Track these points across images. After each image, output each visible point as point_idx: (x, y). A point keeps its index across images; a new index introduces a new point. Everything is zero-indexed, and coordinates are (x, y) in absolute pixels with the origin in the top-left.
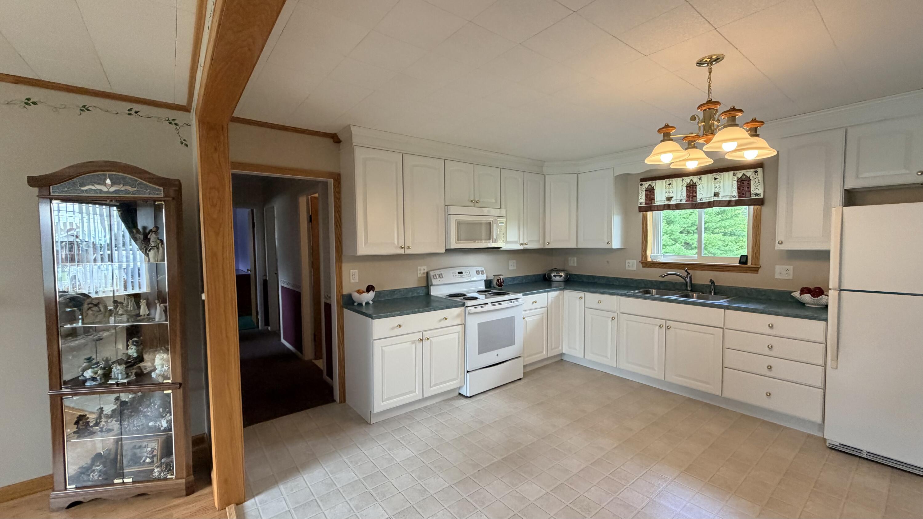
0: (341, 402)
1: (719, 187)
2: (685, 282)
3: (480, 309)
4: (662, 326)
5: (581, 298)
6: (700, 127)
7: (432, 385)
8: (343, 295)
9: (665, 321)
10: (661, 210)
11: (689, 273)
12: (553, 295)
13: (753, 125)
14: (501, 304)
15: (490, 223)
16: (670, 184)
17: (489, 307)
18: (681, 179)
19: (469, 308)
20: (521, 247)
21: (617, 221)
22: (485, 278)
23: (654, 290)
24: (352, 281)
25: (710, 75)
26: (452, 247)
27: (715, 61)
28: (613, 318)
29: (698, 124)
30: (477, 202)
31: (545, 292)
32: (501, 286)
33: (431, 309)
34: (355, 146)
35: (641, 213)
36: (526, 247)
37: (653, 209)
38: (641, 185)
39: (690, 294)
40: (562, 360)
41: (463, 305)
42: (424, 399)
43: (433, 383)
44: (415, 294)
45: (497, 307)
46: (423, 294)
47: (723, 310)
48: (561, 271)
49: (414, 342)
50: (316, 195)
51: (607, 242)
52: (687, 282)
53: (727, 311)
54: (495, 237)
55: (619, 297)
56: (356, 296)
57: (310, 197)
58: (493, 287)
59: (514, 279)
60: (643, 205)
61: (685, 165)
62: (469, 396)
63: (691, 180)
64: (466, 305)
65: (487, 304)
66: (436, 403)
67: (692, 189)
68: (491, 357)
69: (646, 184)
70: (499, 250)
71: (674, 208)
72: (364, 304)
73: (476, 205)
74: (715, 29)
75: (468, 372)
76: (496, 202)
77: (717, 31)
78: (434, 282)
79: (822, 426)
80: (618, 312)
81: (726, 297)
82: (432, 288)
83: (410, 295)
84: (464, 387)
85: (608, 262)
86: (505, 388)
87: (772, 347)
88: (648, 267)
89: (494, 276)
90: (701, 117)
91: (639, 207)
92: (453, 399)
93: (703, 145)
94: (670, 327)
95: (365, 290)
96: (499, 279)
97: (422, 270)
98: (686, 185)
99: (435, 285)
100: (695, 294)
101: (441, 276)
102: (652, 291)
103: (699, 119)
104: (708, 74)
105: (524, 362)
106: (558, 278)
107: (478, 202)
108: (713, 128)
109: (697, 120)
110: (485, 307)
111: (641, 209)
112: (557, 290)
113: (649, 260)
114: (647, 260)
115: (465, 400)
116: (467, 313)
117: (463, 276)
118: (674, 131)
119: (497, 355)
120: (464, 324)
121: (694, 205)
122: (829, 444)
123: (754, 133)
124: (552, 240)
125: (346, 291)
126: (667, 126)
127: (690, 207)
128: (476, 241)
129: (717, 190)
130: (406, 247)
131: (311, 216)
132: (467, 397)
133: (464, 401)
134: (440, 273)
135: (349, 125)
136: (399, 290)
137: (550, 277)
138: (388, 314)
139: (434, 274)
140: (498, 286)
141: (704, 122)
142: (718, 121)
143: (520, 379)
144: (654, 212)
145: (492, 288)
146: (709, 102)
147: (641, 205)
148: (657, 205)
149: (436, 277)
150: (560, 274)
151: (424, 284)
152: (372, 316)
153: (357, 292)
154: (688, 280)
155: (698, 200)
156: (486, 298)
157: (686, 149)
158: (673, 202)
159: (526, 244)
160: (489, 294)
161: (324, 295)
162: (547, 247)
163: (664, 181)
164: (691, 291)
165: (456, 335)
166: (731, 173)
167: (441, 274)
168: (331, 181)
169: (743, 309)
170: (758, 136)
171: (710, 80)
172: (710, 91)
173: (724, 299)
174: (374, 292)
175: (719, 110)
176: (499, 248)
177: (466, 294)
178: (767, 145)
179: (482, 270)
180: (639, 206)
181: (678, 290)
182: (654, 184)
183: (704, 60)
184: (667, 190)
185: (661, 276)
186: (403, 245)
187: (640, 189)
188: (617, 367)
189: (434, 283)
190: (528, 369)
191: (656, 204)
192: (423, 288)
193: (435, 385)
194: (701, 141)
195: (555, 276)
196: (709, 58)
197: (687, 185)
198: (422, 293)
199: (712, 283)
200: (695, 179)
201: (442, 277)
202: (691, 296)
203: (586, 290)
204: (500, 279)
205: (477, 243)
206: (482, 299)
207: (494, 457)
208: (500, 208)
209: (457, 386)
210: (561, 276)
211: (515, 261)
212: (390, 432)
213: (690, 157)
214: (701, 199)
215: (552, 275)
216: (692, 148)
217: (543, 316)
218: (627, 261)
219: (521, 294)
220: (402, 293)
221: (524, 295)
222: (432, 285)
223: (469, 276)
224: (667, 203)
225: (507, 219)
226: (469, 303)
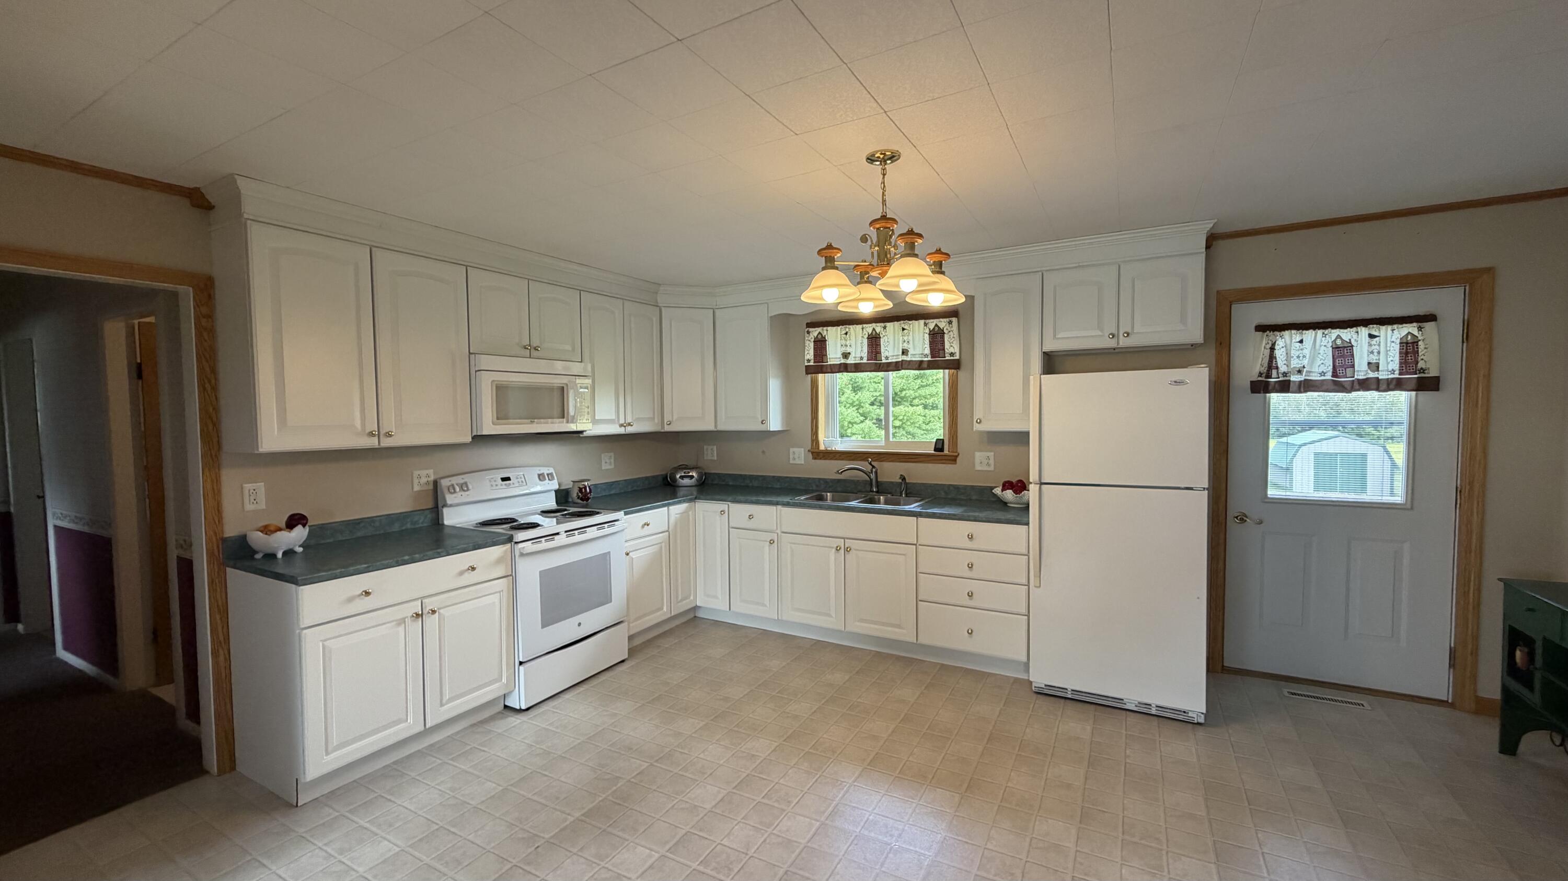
0: (221, 772)
1: (908, 342)
2: (868, 479)
3: (544, 545)
4: (840, 548)
5: (722, 512)
6: (872, 253)
7: (444, 701)
8: (224, 540)
9: (843, 540)
10: (836, 373)
11: (873, 467)
12: (677, 509)
13: (938, 258)
14: (585, 532)
15: (563, 387)
16: (846, 334)
17: (562, 540)
18: (860, 326)
19: (521, 545)
20: (621, 431)
21: (775, 387)
22: (557, 487)
23: (829, 494)
24: (249, 507)
25: (884, 178)
26: (485, 433)
27: (889, 159)
28: (772, 542)
29: (871, 248)
30: (536, 349)
31: (663, 506)
32: (587, 499)
33: (439, 553)
34: (249, 222)
35: (810, 375)
36: (630, 430)
37: (824, 369)
38: (808, 332)
39: (876, 497)
40: (695, 617)
41: (510, 539)
42: (427, 732)
43: (447, 697)
44: (409, 526)
45: (578, 538)
46: (425, 525)
47: (915, 518)
48: (692, 469)
49: (402, 621)
50: (151, 319)
51: (760, 420)
52: (871, 480)
53: (920, 519)
54: (572, 412)
55: (779, 507)
56: (257, 539)
57: (136, 322)
58: (572, 501)
59: (612, 485)
60: (812, 364)
61: (857, 307)
62: (523, 707)
63: (874, 329)
64: (516, 540)
65: (558, 534)
66: (458, 733)
67: (874, 341)
68: (568, 629)
69: (815, 332)
70: (581, 436)
71: (853, 370)
72: (280, 555)
73: (534, 353)
74: (885, 112)
75: (521, 663)
76: (573, 350)
77: (888, 115)
78: (450, 499)
79: (1027, 666)
80: (779, 531)
81: (920, 499)
82: (446, 511)
83: (396, 527)
84: (514, 693)
85: (763, 452)
86: (594, 682)
87: (972, 565)
88: (820, 459)
89: (574, 482)
90: (875, 240)
91: (806, 366)
92: (492, 718)
93: (878, 279)
94: (850, 550)
95: (283, 525)
96: (581, 487)
97: (423, 476)
98: (867, 336)
99: (451, 506)
100: (882, 497)
101: (464, 487)
102: (827, 495)
103: (872, 241)
104: (882, 176)
105: (628, 631)
106: (686, 481)
107: (538, 350)
108: (888, 256)
109: (869, 242)
110: (553, 540)
111: (809, 370)
112: (684, 501)
113: (822, 447)
114: (818, 448)
115: (517, 716)
116: (517, 554)
117: (512, 486)
118: (839, 255)
119: (579, 624)
120: (511, 575)
121: (878, 366)
122: (1035, 687)
123: (938, 269)
124: (675, 417)
125: (231, 530)
126: (830, 247)
127: (873, 369)
128: (536, 420)
129: (906, 346)
130: (383, 432)
131: (139, 366)
132: (521, 711)
133: (514, 720)
134: (462, 481)
135: (232, 175)
136: (371, 520)
137: (674, 480)
138: (339, 571)
139: (449, 484)
140: (582, 499)
141: (878, 246)
142: (895, 246)
143: (623, 661)
144: (826, 374)
145: (571, 505)
146: (884, 217)
147: (809, 364)
148: (830, 365)
149: (454, 489)
150: (691, 474)
151: (430, 505)
152: (297, 579)
153: (262, 532)
154: (873, 476)
155: (883, 358)
156: (558, 523)
157: (859, 283)
158: (851, 361)
159: (629, 424)
160: (563, 515)
161: (176, 541)
162: (667, 428)
163: (839, 328)
164: (877, 492)
165: (495, 599)
166: (922, 322)
167: (466, 483)
168: (187, 294)
169: (938, 515)
170: (943, 273)
171: (884, 186)
172: (884, 202)
173: (917, 502)
174: (307, 529)
175: (895, 232)
176: (581, 432)
177: (517, 518)
178: (953, 287)
179: (548, 472)
180: (806, 364)
181: (860, 491)
182: (825, 332)
183: (876, 156)
184: (843, 342)
185: (838, 471)
186: (377, 430)
187: (806, 338)
188: (780, 618)
189: (449, 502)
190: (637, 641)
191: (829, 363)
192: (428, 511)
193: (451, 700)
194: (874, 274)
195: (682, 477)
196: (881, 154)
197: (869, 336)
198: (424, 521)
199: (902, 480)
200: (878, 328)
201: (468, 490)
202: (877, 500)
203: (730, 498)
204: (585, 488)
205: (537, 423)
206: (549, 524)
207: (569, 814)
208: (581, 362)
209: (502, 693)
210: (692, 477)
211: (612, 454)
212: (347, 814)
213: (862, 296)
214: (887, 358)
215: (678, 476)
216: (866, 282)
217: (661, 547)
218: (792, 450)
219: (622, 513)
220: (377, 524)
221: (626, 514)
222: (445, 505)
223: (525, 484)
224: (843, 361)
225: (593, 382)
226: (521, 535)
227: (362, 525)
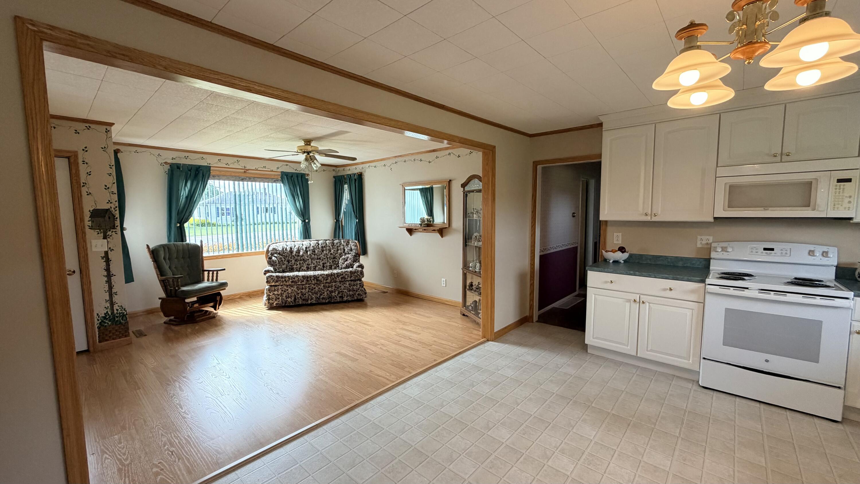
3: (731, 292)
7: (649, 349)
17: (752, 293)
19: (709, 286)
22: (835, 263)
24: (615, 242)
30: (787, 155)
33: (650, 275)
34: (604, 132)
41: (703, 281)
42: (638, 358)
44: (689, 264)
46: (698, 266)
62: (703, 386)
64: (707, 283)
65: (748, 288)
70: (851, 222)
75: (704, 358)
82: (711, 262)
92: (688, 380)
97: (704, 240)
99: (716, 259)
105: (849, 399)
110: (742, 291)
116: (706, 291)
117: (772, 255)
119: (767, 361)
120: (701, 302)
128: (770, 208)
130: (652, 214)
134: (726, 246)
135: (598, 116)
136: (666, 257)
138: (601, 269)
139: (715, 246)
143: (837, 421)
149: (718, 249)
167: (729, 247)
179: (824, 251)
186: (650, 212)
189: (714, 257)
192: (701, 260)
201: (731, 252)
205: (772, 211)
209: (695, 370)
219: (853, 293)
221: (855, 295)
223: (788, 256)
227: (661, 258)
